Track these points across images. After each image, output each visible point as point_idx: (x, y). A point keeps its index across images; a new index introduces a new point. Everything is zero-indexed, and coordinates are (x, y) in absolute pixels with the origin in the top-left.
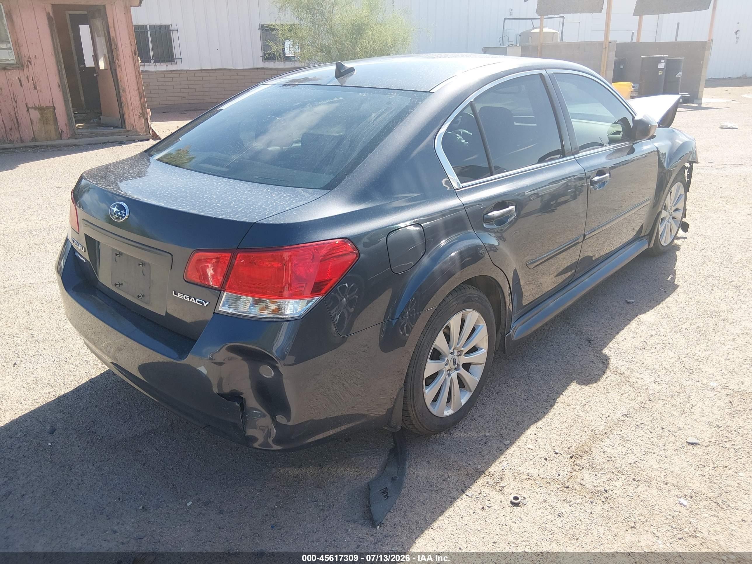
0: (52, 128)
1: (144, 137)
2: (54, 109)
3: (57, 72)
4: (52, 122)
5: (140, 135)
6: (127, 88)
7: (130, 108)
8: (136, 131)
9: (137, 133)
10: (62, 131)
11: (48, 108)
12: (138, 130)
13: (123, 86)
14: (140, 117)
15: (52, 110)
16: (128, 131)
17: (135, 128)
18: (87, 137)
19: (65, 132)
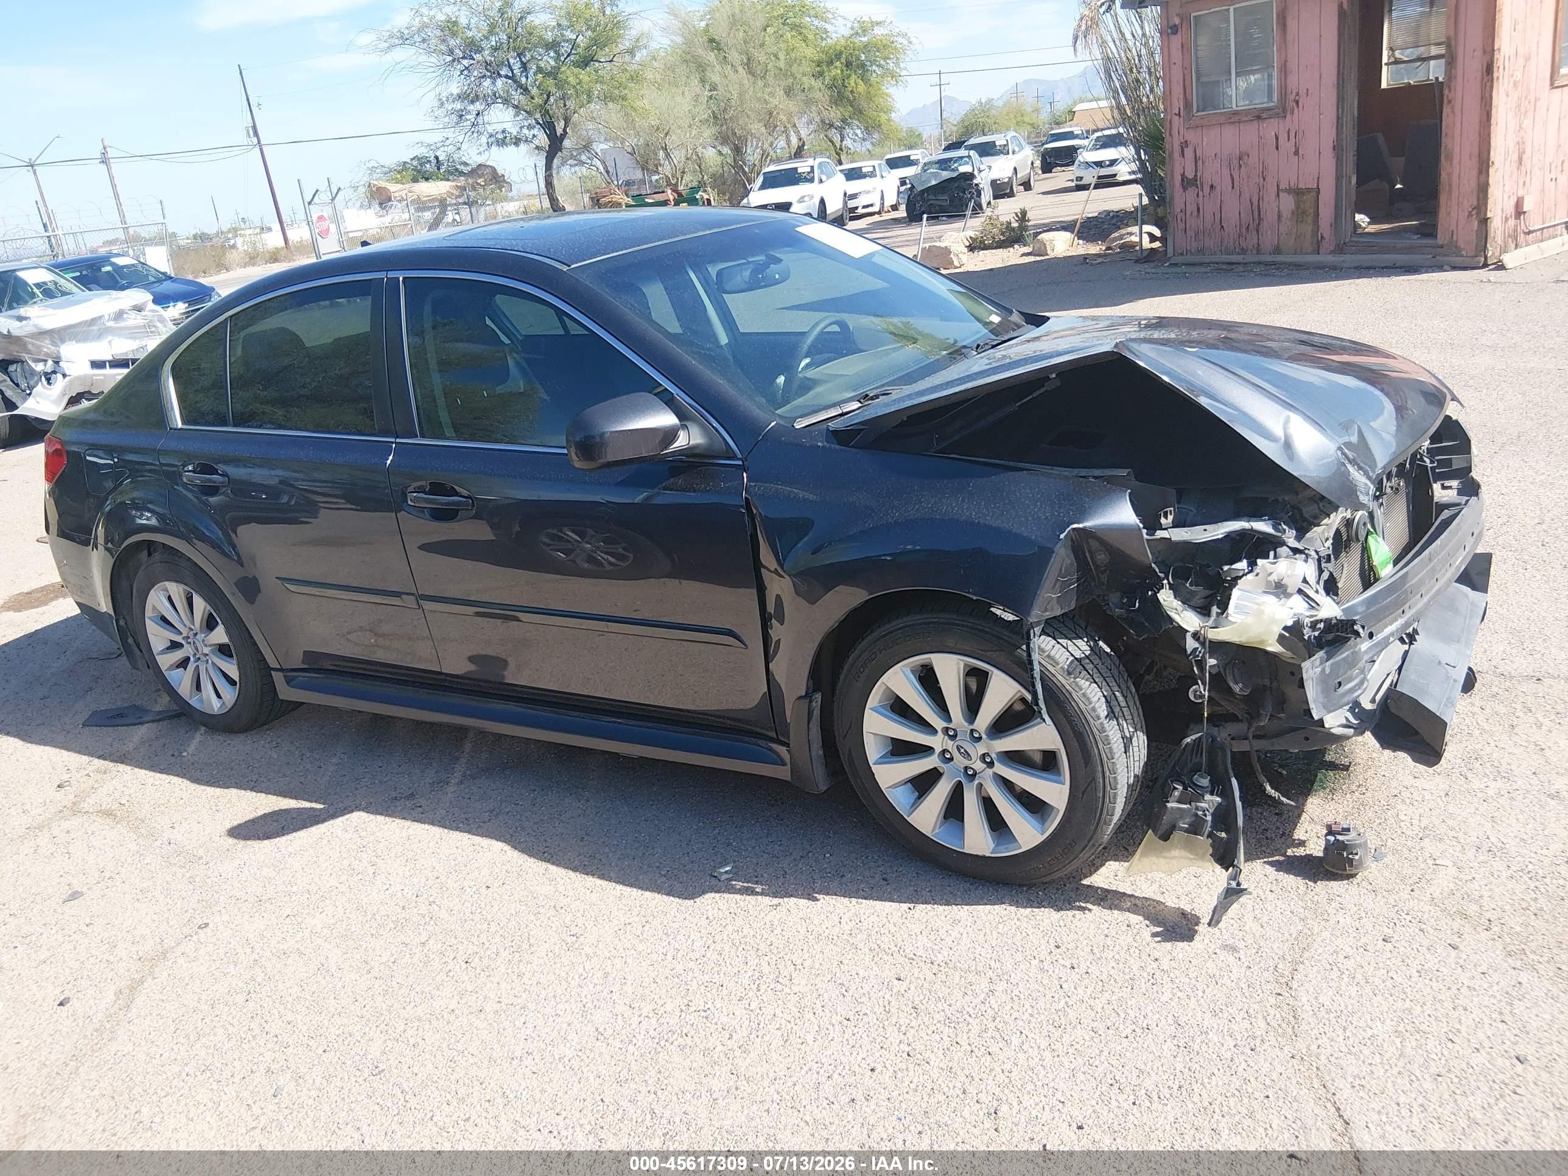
0: (1308, 229)
1: (1468, 262)
2: (1318, 192)
3: (1335, 121)
4: (1310, 219)
5: (1462, 256)
6: (1457, 149)
7: (1455, 194)
8: (1456, 247)
9: (1457, 251)
10: (1322, 237)
11: (1309, 190)
12: (1461, 244)
13: (1449, 147)
14: (1470, 215)
15: (1314, 194)
16: (1442, 247)
17: (1455, 238)
18: (1363, 252)
19: (1327, 239)
